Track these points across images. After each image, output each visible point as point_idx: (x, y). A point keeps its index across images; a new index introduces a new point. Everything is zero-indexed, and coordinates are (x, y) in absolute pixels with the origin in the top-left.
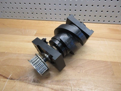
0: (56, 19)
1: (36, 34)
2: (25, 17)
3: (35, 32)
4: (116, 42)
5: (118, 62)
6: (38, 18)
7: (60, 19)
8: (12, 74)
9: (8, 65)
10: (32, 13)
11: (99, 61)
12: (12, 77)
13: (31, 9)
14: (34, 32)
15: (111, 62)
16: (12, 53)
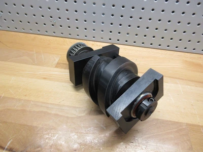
0: (94, 37)
1: (58, 63)
2: (39, 31)
3: (57, 60)
4: (196, 86)
5: (199, 126)
6: (62, 33)
7: (102, 38)
8: (12, 140)
9: (5, 122)
10: (53, 25)
11: (167, 121)
12: (11, 146)
13: (51, 17)
14: (55, 60)
15: (188, 125)
16: (13, 98)
